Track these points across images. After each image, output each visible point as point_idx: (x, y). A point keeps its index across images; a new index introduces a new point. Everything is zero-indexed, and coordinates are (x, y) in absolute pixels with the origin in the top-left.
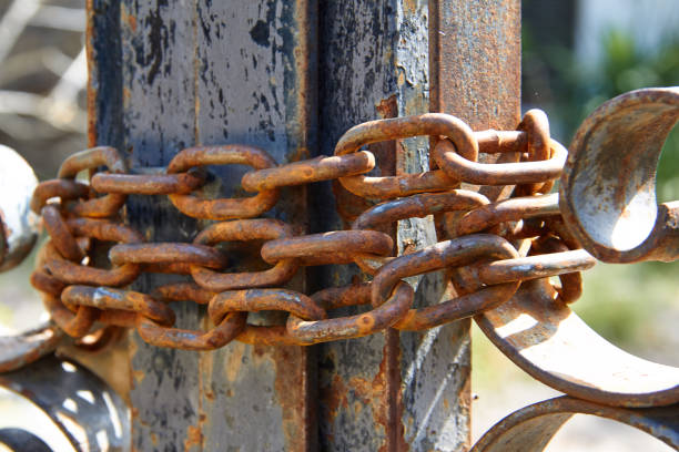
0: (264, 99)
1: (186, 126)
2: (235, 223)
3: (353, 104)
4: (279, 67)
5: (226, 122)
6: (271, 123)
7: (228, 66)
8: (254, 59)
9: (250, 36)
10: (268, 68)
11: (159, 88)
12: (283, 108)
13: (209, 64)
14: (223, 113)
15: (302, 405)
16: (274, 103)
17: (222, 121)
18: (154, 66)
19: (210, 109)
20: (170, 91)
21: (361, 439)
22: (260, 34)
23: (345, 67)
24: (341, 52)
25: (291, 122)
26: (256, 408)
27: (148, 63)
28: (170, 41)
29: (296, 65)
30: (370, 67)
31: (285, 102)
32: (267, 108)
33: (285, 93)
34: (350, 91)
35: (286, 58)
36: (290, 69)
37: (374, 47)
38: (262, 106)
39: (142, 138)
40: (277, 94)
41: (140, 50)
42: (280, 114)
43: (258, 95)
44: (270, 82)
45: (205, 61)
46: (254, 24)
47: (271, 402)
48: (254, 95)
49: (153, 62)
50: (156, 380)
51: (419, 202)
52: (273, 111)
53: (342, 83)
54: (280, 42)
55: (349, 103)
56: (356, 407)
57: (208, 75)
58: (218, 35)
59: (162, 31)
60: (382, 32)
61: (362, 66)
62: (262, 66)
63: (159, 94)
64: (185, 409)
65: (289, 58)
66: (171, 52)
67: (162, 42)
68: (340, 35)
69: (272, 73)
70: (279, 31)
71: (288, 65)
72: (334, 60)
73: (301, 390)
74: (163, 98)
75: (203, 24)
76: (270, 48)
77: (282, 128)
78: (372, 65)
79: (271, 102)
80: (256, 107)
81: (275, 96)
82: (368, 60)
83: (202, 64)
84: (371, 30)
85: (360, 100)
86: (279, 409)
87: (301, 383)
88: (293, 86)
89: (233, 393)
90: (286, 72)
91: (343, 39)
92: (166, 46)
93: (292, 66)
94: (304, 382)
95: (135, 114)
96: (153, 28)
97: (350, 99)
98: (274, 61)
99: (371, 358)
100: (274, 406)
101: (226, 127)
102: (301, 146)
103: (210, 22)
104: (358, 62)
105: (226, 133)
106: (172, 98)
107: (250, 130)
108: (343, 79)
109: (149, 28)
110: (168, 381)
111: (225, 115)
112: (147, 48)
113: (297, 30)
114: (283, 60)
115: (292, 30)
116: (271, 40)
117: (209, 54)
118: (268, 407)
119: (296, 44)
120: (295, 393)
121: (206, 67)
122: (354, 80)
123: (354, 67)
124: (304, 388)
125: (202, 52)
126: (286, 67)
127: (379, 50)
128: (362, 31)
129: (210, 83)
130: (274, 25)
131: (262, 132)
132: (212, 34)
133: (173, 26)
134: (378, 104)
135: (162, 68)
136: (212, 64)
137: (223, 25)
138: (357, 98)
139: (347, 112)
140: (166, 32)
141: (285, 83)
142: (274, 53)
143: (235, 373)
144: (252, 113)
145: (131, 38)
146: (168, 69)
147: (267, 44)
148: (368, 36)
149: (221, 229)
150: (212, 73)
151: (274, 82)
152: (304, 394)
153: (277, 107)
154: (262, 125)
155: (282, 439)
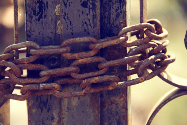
0: (86, 23)
1: (52, 33)
2: (86, 59)
3: (111, 22)
4: (91, 14)
5: (72, 31)
6: (88, 29)
7: (73, 14)
8: (82, 12)
9: (81, 5)
10: (87, 14)
11: (42, 22)
12: (92, 25)
13: (66, 14)
14: (71, 28)
15: (99, 108)
16: (89, 24)
17: (71, 30)
18: (40, 16)
19: (67, 27)
20: (46, 23)
21: (115, 114)
22: (84, 5)
23: (108, 12)
24: (106, 8)
25: (95, 29)
26: (83, 112)
27: (38, 15)
28: (46, 8)
29: (97, 13)
30: (118, 12)
31: (93, 23)
32: (87, 25)
33: (93, 21)
34: (110, 18)
35: (93, 11)
36: (95, 14)
37: (119, 6)
38: (85, 25)
39: (35, 37)
40: (90, 21)
41: (35, 11)
42: (91, 27)
43: (84, 22)
44: (88, 18)
45: (65, 13)
46: (82, 2)
47: (88, 109)
48: (82, 22)
49: (40, 14)
50: (40, 111)
51: (143, 47)
52: (89, 26)
53: (107, 17)
54: (91, 6)
55: (110, 22)
56: (113, 106)
57: (66, 17)
58: (70, 5)
59: (43, 5)
60: (122, 2)
61: (115, 12)
62: (85, 13)
63: (42, 24)
64: (52, 117)
65: (94, 11)
66: (46, 11)
67: (43, 8)
68: (105, 3)
69: (89, 15)
70: (91, 4)
71: (94, 13)
72: (103, 10)
73: (98, 104)
74: (43, 25)
75: (64, 3)
76: (88, 8)
77: (92, 31)
78: (119, 11)
79: (88, 23)
80: (83, 25)
81: (90, 22)
82: (117, 10)
83: (64, 14)
84: (118, 2)
85: (114, 21)
86: (91, 110)
87: (99, 102)
88: (96, 18)
89: (75, 109)
90: (93, 15)
91: (107, 4)
92: (45, 9)
93: (95, 13)
94: (99, 101)
95: (32, 30)
96: (40, 4)
97: (110, 21)
98: (89, 12)
99: (119, 91)
100: (89, 110)
101: (72, 32)
102: (99, 35)
103: (67, 2)
104: (113, 11)
105: (72, 34)
106: (47, 25)
107: (81, 32)
108: (107, 15)
109: (38, 4)
110: (45, 110)
111: (72, 28)
112: (37, 10)
113: (97, 3)
114: (92, 12)
115: (95, 3)
116: (88, 6)
117: (66, 11)
118: (87, 111)
119: (97, 7)
120: (96, 105)
121: (65, 15)
122: (112, 16)
123: (111, 12)
124: (99, 103)
125: (63, 10)
126: (93, 14)
127: (121, 7)
128: (115, 2)
129: (67, 20)
130: (89, 2)
131: (85, 32)
132: (68, 5)
133: (47, 3)
134: (121, 22)
135: (43, 16)
136: (67, 14)
137: (71, 2)
138: (113, 20)
139: (109, 25)
140: (45, 6)
141: (93, 18)
142: (89, 9)
143: (75, 103)
144: (82, 27)
145: (31, 8)
146: (45, 16)
147: (87, 7)
148: (117, 4)
149: (80, 61)
150: (67, 17)
151: (89, 18)
152: (99, 105)
153: (90, 25)
154: (85, 30)
155: (92, 119)
